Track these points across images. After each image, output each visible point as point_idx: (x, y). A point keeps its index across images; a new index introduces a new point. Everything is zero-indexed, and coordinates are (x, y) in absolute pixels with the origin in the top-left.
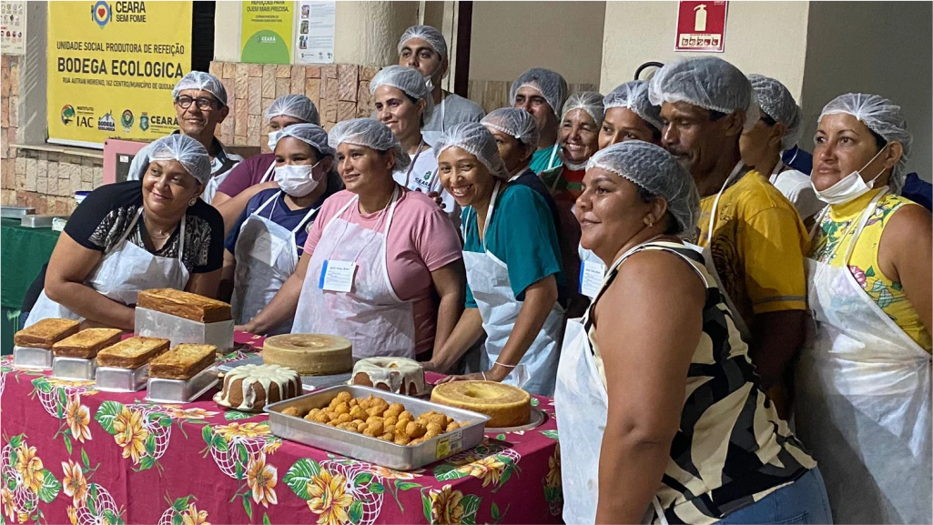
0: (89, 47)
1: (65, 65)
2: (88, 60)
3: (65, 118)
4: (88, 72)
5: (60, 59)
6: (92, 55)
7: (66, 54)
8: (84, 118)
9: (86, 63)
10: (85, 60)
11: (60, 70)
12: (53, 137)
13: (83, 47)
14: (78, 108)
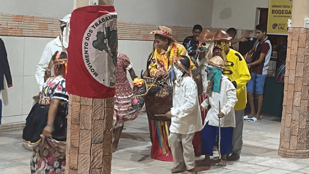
0: (285, 7)
1: (275, 12)
2: (284, 10)
3: (274, 27)
4: (284, 14)
5: (273, 10)
6: (285, 9)
7: (275, 9)
8: (281, 27)
9: (283, 11)
10: (283, 10)
11: (272, 13)
12: (269, 32)
13: (282, 7)
14: (279, 24)
